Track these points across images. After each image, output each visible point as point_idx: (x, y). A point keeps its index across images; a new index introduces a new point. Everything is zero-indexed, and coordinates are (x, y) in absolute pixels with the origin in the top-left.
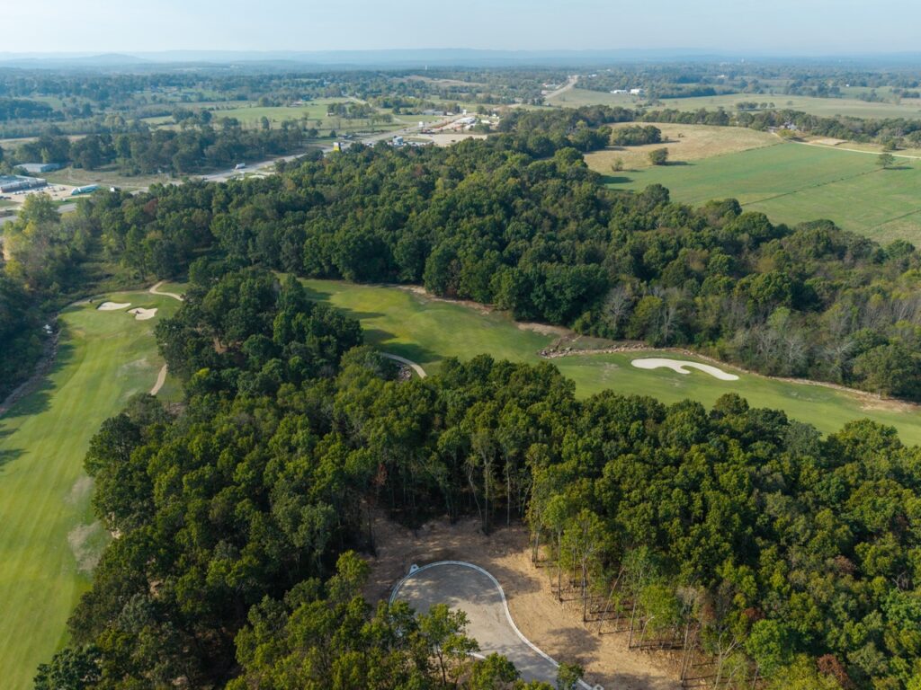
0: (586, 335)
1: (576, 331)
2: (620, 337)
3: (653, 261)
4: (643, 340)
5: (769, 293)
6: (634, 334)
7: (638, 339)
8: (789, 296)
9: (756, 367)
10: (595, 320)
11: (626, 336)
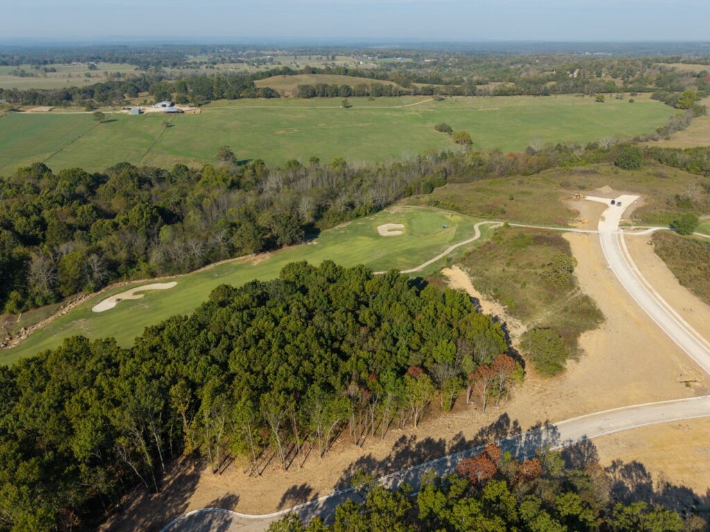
0: (24, 311)
1: (12, 312)
2: (60, 298)
3: (28, 229)
4: (81, 291)
5: (147, 219)
6: (71, 290)
7: (75, 292)
8: (160, 217)
9: (179, 270)
10: (25, 295)
11: (64, 295)
